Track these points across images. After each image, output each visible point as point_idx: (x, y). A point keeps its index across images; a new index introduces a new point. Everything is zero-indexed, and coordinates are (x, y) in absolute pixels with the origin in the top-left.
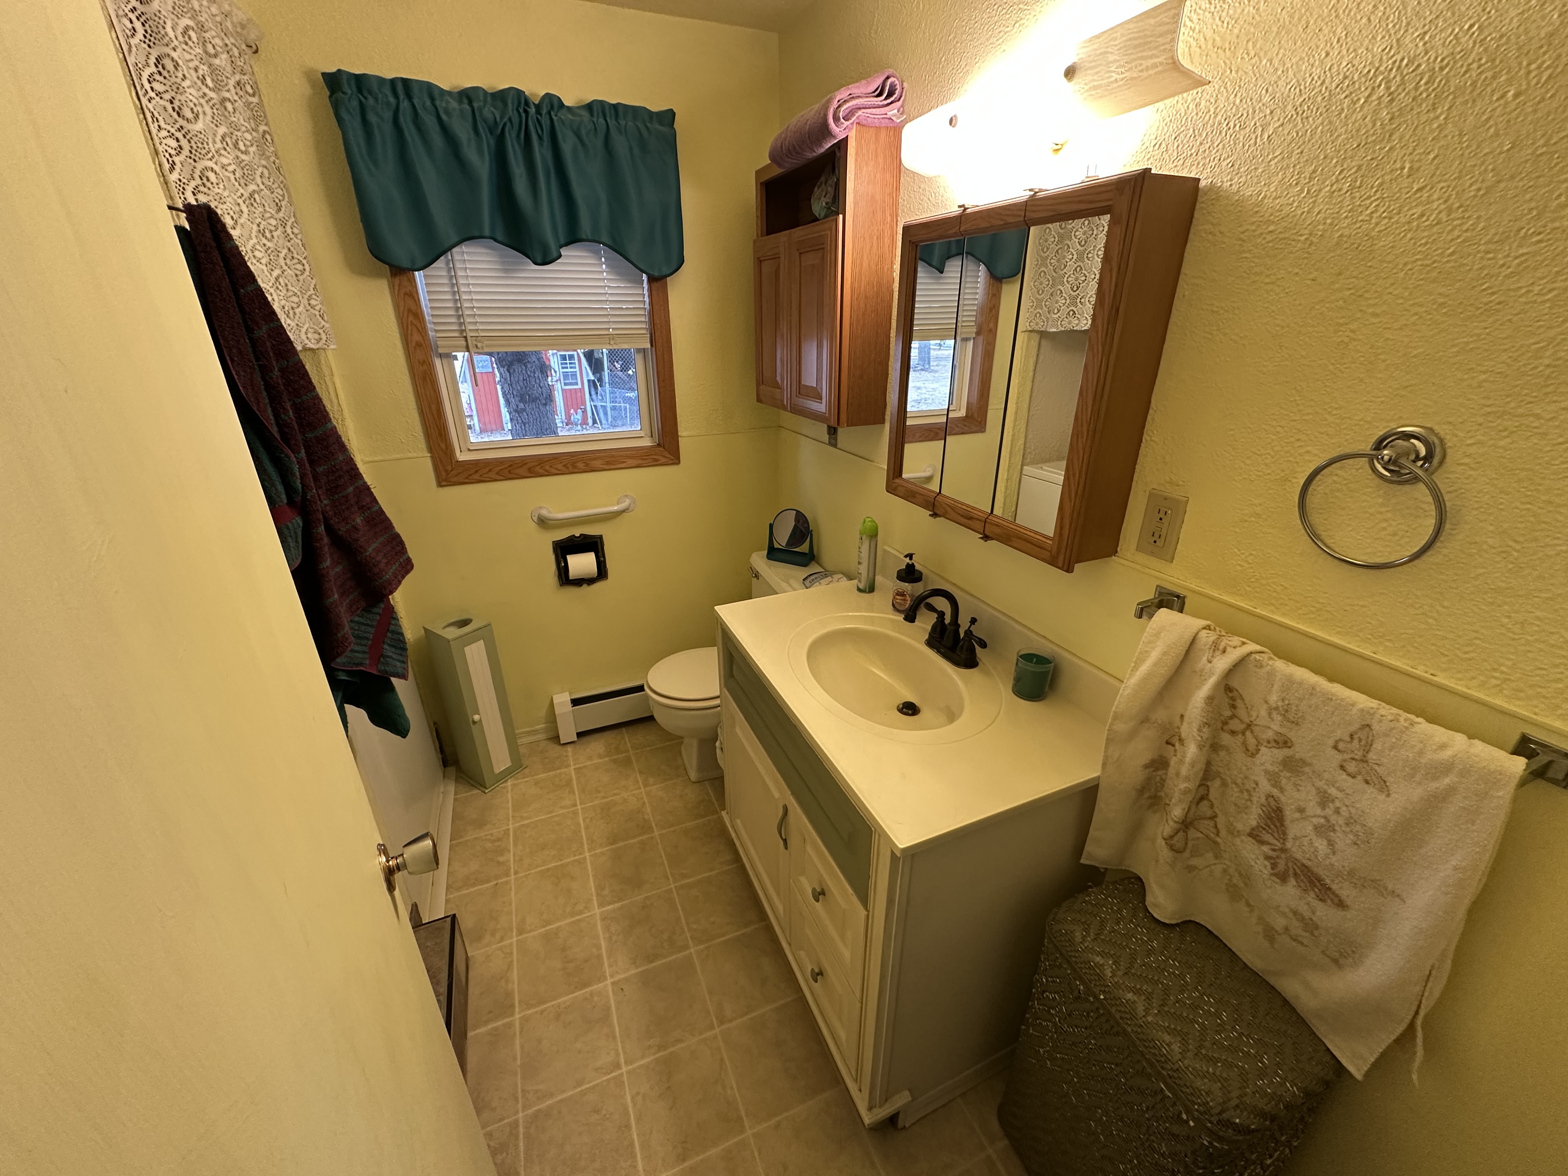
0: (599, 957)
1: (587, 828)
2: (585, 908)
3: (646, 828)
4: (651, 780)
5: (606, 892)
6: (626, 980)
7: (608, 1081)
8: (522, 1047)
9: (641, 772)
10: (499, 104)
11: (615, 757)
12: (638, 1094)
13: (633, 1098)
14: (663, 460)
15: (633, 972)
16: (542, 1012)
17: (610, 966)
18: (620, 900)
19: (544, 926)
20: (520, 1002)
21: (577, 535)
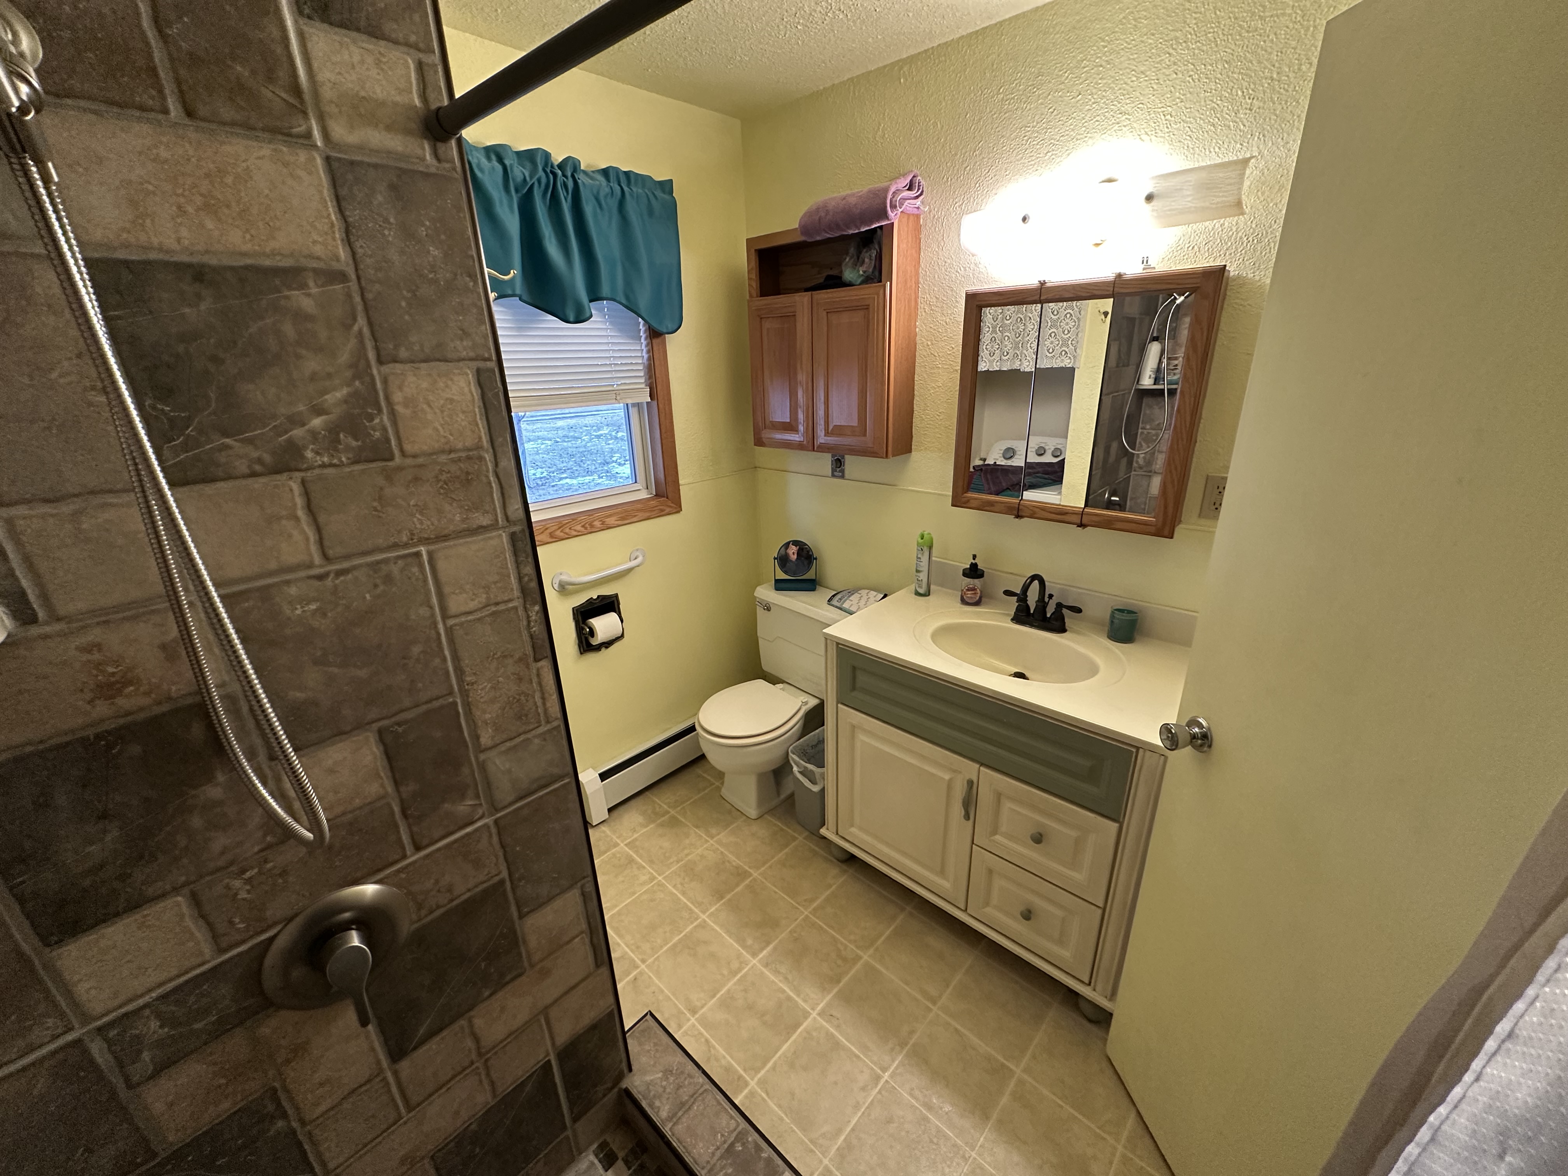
0: (789, 998)
1: (684, 893)
2: (741, 963)
3: (741, 875)
4: (714, 831)
5: (749, 942)
6: (829, 1005)
7: (880, 1092)
8: (780, 1106)
9: (697, 827)
10: (528, 165)
11: (659, 821)
12: (912, 1089)
13: (911, 1095)
14: (668, 510)
15: (828, 998)
16: (774, 1068)
17: (805, 1001)
18: (768, 943)
19: (714, 996)
20: (745, 1070)
21: (595, 597)
